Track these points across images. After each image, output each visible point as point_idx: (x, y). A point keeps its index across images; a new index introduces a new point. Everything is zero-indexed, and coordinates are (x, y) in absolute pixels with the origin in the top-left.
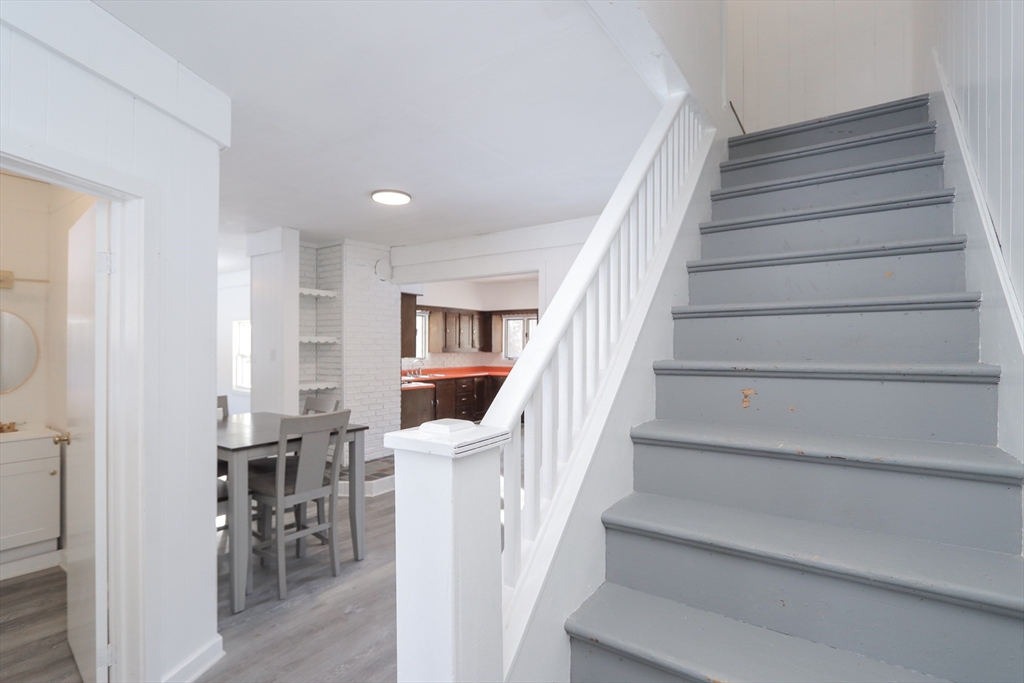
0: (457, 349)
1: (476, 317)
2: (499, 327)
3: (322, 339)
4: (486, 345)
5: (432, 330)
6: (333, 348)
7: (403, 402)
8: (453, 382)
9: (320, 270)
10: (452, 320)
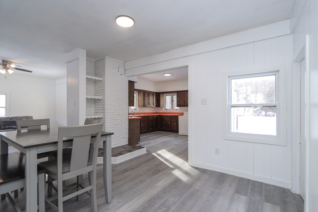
0: (148, 106)
1: (154, 94)
2: (162, 98)
3: (97, 97)
4: (158, 105)
5: (139, 99)
6: (101, 101)
7: (129, 124)
8: (147, 117)
9: (96, 70)
10: (146, 95)
